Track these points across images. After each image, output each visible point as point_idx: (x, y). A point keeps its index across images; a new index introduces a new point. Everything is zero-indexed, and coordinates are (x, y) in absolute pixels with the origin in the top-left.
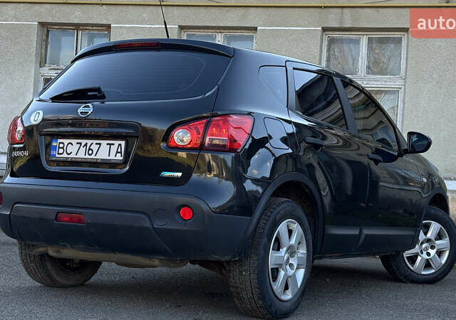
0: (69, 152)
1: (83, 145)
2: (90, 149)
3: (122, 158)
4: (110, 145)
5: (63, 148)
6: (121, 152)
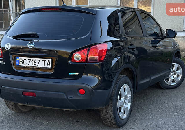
0: (25, 63)
1: (31, 60)
2: (35, 62)
3: (50, 67)
4: (44, 61)
5: (22, 61)
6: (49, 64)
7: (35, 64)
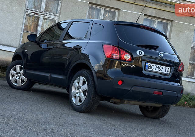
0: (153, 69)
1: (157, 67)
4: (166, 68)
6: (169, 71)
7: (160, 70)
